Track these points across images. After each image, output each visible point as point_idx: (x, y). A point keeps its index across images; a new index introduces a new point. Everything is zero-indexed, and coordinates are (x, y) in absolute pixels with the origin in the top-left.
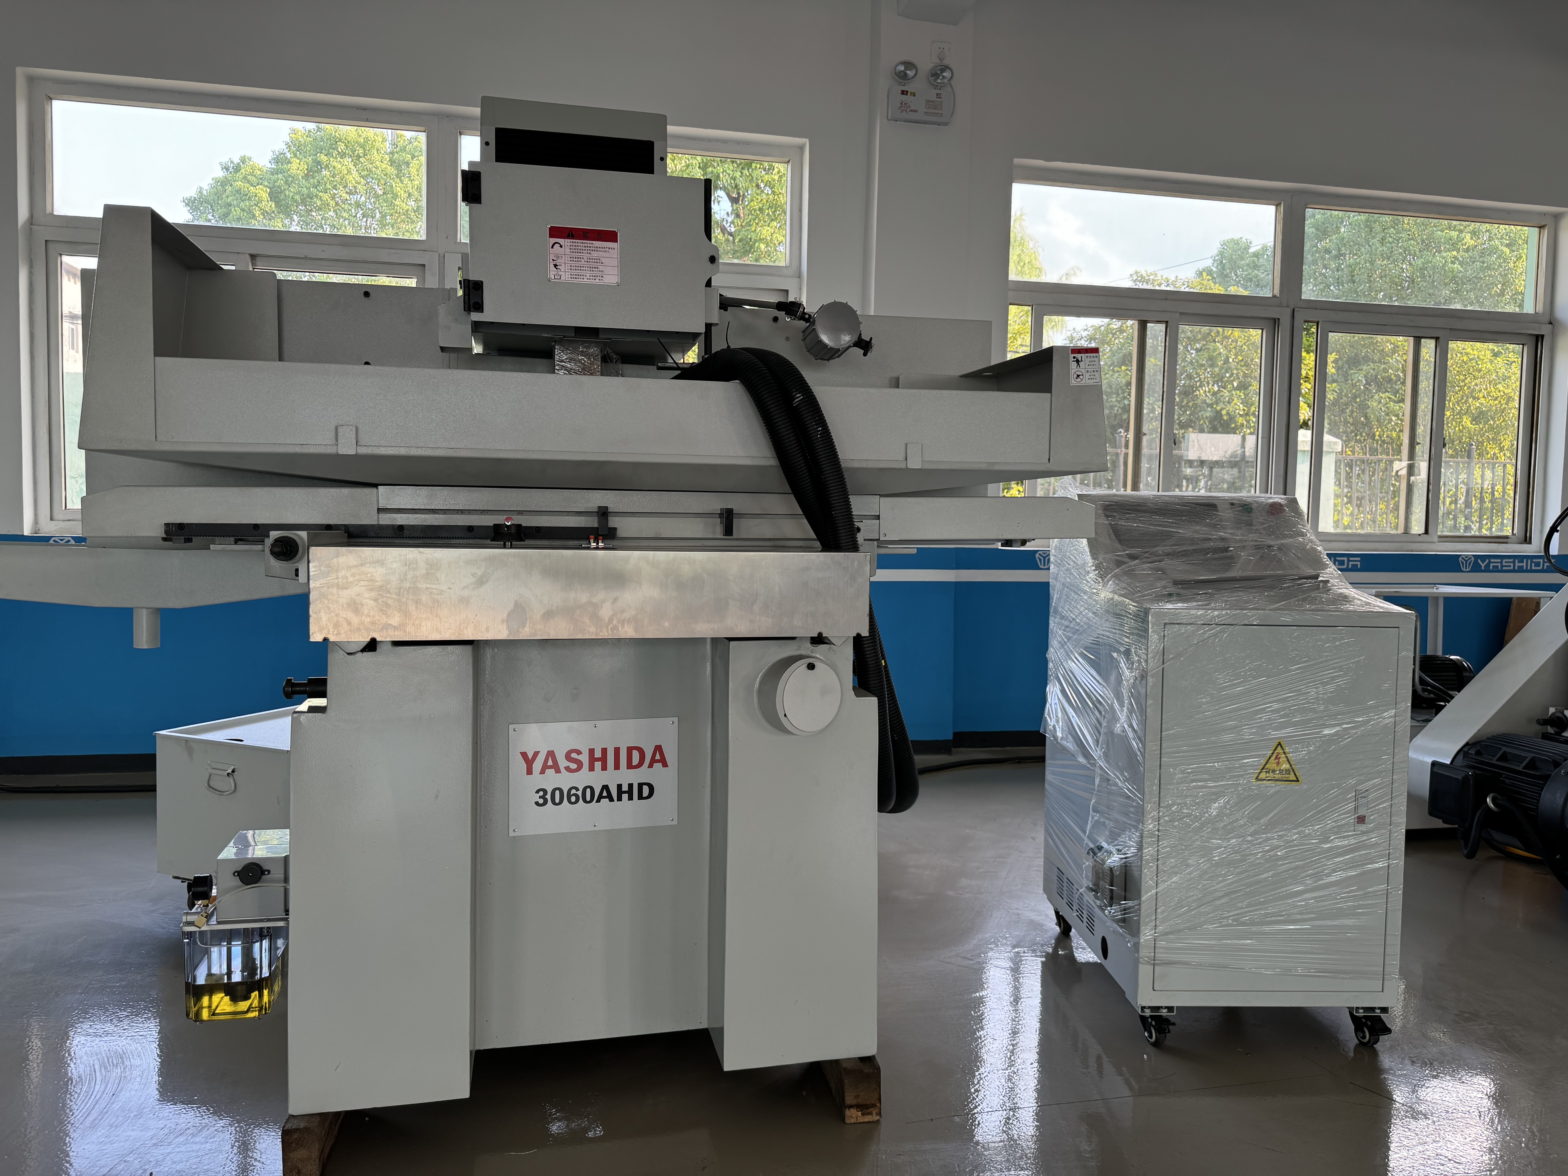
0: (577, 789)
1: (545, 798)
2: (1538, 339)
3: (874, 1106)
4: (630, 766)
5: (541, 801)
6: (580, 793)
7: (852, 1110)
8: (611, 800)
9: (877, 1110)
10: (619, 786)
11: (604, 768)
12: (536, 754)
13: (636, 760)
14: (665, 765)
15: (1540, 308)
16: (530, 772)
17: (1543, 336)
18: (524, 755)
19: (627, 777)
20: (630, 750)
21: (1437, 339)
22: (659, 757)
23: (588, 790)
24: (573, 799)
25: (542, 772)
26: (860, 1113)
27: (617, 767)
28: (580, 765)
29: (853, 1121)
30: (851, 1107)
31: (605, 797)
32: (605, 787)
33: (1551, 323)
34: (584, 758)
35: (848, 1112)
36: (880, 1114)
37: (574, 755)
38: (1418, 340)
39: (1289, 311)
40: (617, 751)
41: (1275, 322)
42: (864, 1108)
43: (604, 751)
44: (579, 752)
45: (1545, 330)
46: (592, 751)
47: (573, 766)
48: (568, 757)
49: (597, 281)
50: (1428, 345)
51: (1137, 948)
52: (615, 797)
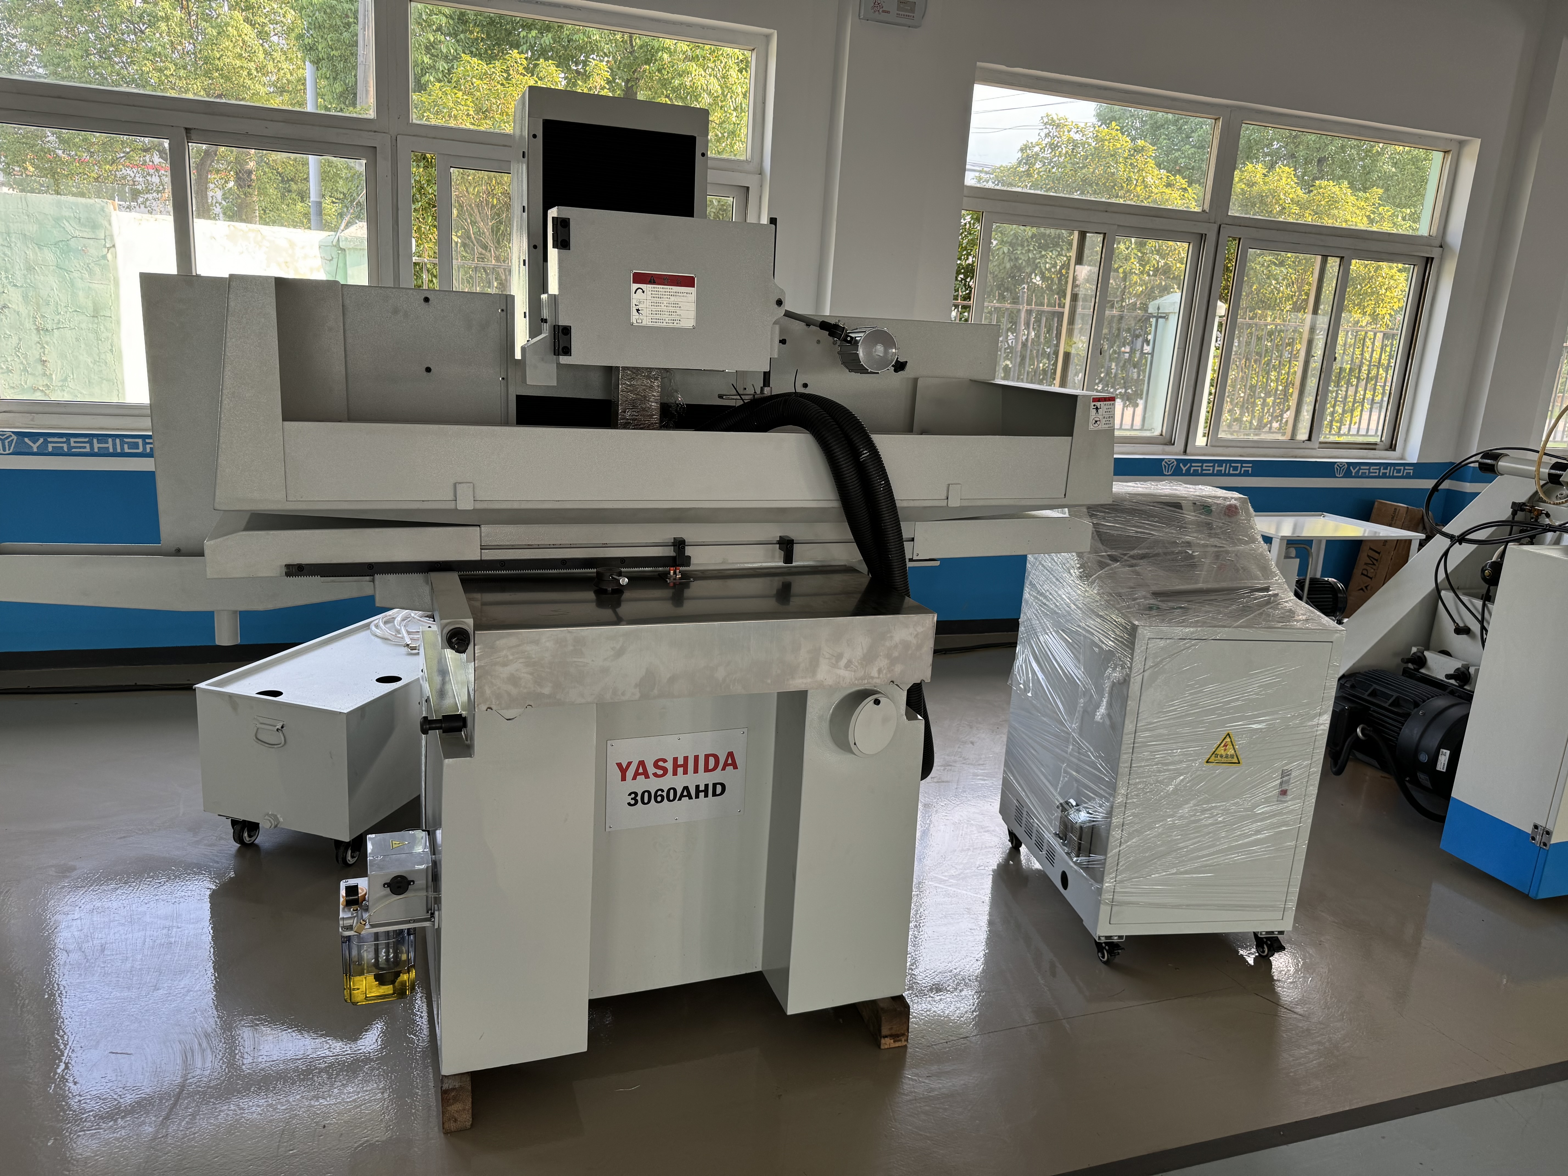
1: (636, 799)
2: (1429, 260)
3: (903, 1035)
4: (707, 770)
5: (633, 802)
6: (665, 794)
7: (886, 1039)
8: (690, 798)
9: (905, 1038)
10: (697, 787)
11: (685, 772)
12: (629, 764)
13: (711, 766)
14: (735, 767)
15: (1434, 232)
16: (624, 778)
17: (1432, 259)
18: (619, 765)
19: (703, 779)
20: (707, 757)
21: (1342, 258)
22: (731, 761)
23: (672, 791)
24: (659, 799)
25: (634, 778)
26: (892, 1041)
27: (696, 771)
29: (886, 1047)
30: (886, 1037)
31: (685, 796)
32: (686, 788)
33: (1441, 247)
34: (669, 766)
35: (883, 1041)
36: (907, 1040)
38: (1325, 258)
39: (1216, 227)
40: (696, 758)
41: (1202, 237)
42: (896, 1037)
43: (686, 759)
44: (665, 761)
45: (1435, 253)
46: (675, 760)
47: (660, 772)
48: (656, 765)
49: (675, 324)
50: (1333, 264)
51: (1099, 891)
52: (693, 795)
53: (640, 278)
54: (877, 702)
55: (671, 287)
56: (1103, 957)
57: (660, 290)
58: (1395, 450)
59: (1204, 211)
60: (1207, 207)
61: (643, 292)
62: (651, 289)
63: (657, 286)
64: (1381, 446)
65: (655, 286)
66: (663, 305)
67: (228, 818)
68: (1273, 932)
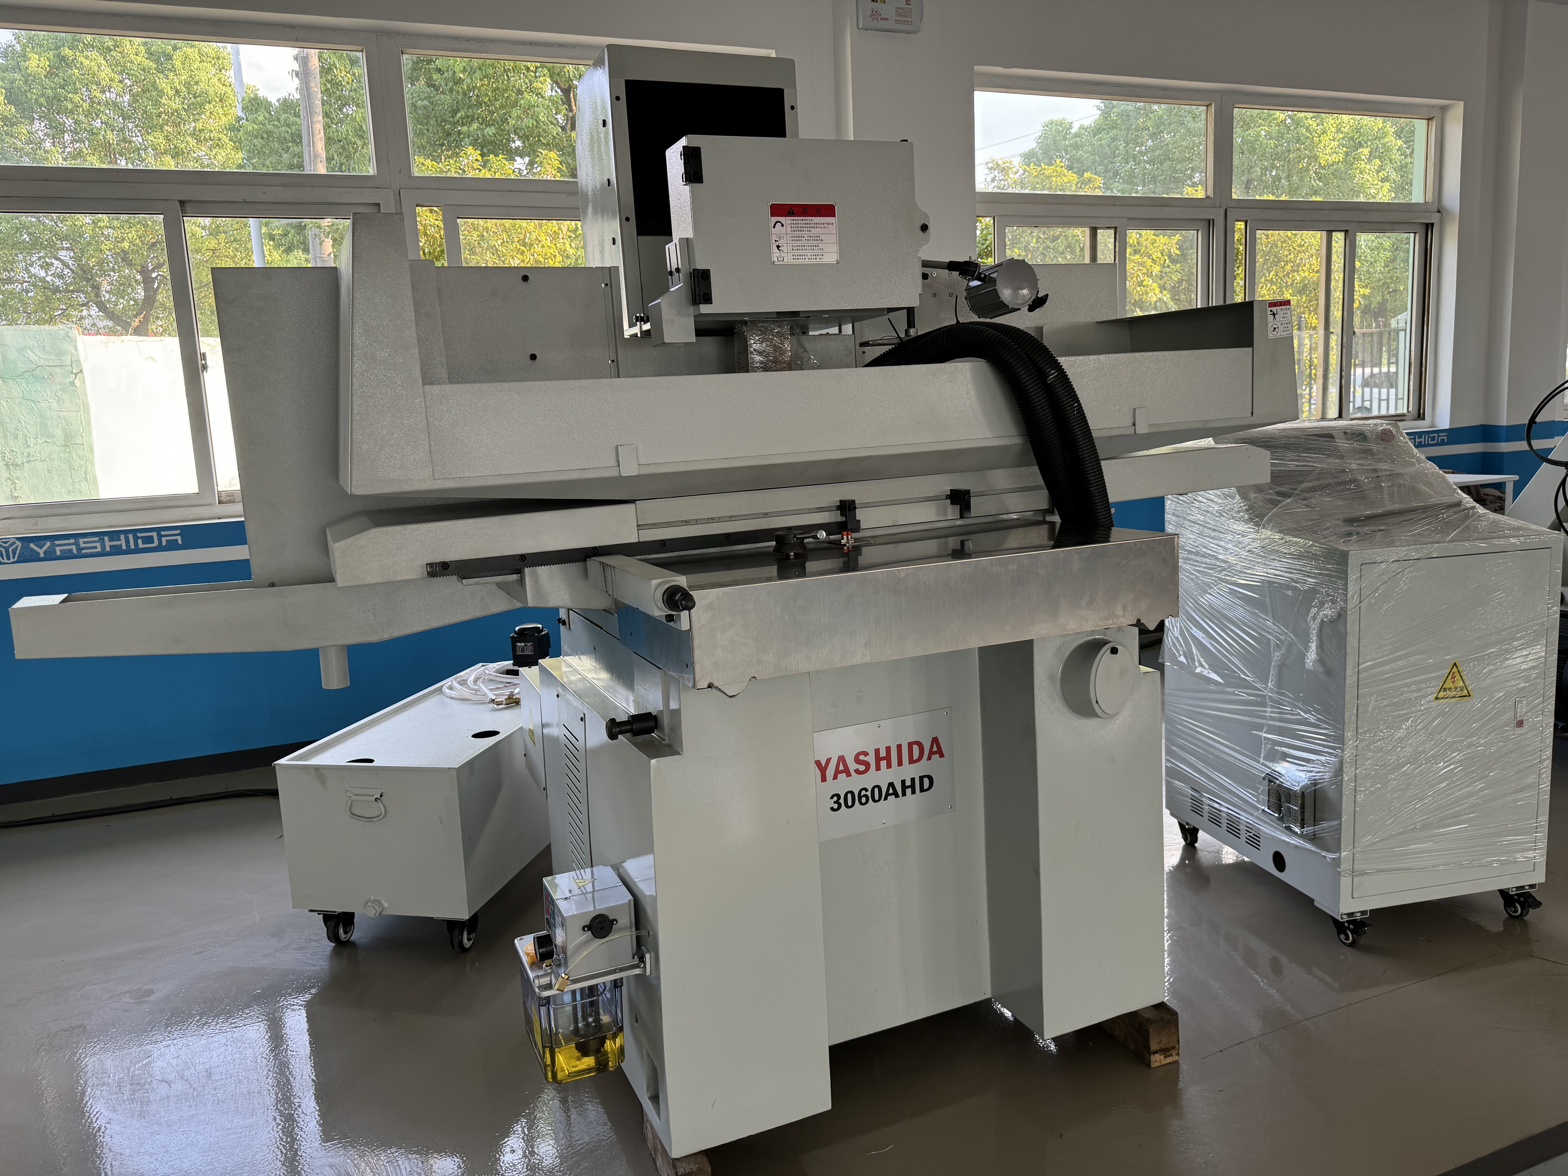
0: (866, 790)
1: (841, 802)
2: (1429, 227)
3: (1174, 1048)
4: (911, 761)
5: (836, 806)
6: (869, 793)
7: (1156, 1055)
8: (897, 796)
9: (1176, 1051)
10: (903, 782)
11: (889, 766)
12: (828, 761)
13: (916, 756)
14: (942, 756)
15: (1429, 198)
16: (824, 779)
17: (1432, 224)
18: (818, 763)
19: (910, 772)
20: (910, 745)
21: (1346, 232)
22: (936, 748)
23: (876, 790)
24: (864, 800)
25: (835, 778)
26: (1162, 1057)
27: (900, 763)
28: (867, 765)
29: (1157, 1064)
30: (1156, 1052)
31: (891, 794)
32: (891, 785)
33: (1439, 211)
34: (871, 759)
35: (1153, 1058)
36: (1178, 1054)
37: (862, 757)
38: (1330, 233)
39: (1222, 211)
40: (899, 747)
41: (1210, 223)
42: (1165, 1051)
43: (888, 749)
44: (866, 754)
45: (1434, 219)
46: (877, 751)
47: (862, 768)
48: (857, 761)
49: (818, 260)
50: (1338, 238)
51: (1337, 862)
52: (900, 792)
53: (779, 210)
54: (1114, 651)
55: (811, 218)
56: (1347, 939)
57: (799, 222)
58: (1424, 419)
59: (1208, 197)
60: (1210, 193)
61: (782, 226)
62: (790, 222)
63: (797, 218)
64: (1409, 416)
65: (794, 218)
66: (804, 239)
67: (319, 912)
68: (1523, 887)
